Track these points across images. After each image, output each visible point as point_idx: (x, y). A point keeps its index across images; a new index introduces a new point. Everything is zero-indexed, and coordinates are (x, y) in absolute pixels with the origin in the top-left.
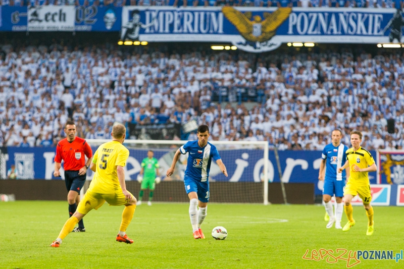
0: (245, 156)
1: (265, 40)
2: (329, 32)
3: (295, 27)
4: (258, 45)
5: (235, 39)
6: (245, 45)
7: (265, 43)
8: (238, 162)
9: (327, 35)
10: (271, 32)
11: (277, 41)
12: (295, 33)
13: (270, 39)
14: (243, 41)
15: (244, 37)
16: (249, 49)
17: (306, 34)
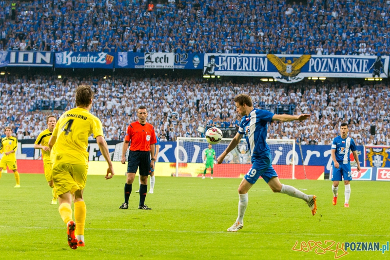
0: (281, 148)
1: (294, 75)
2: (334, 71)
3: (313, 67)
4: (289, 78)
5: (275, 75)
6: (281, 79)
7: (294, 77)
8: (276, 152)
9: (333, 72)
10: (298, 70)
11: (302, 76)
12: (313, 71)
13: (297, 75)
14: (280, 76)
15: (280, 73)
16: (284, 81)
17: (320, 72)
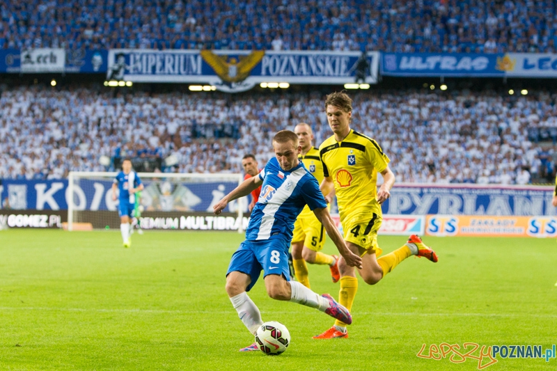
0: (222, 188)
1: (240, 80)
2: (298, 73)
3: (267, 69)
4: (233, 85)
5: (213, 79)
7: (239, 83)
8: (215, 193)
10: (245, 73)
11: (251, 81)
12: (268, 74)
13: (244, 79)
14: (220, 81)
15: (220, 77)
16: (225, 89)
17: (278, 75)
